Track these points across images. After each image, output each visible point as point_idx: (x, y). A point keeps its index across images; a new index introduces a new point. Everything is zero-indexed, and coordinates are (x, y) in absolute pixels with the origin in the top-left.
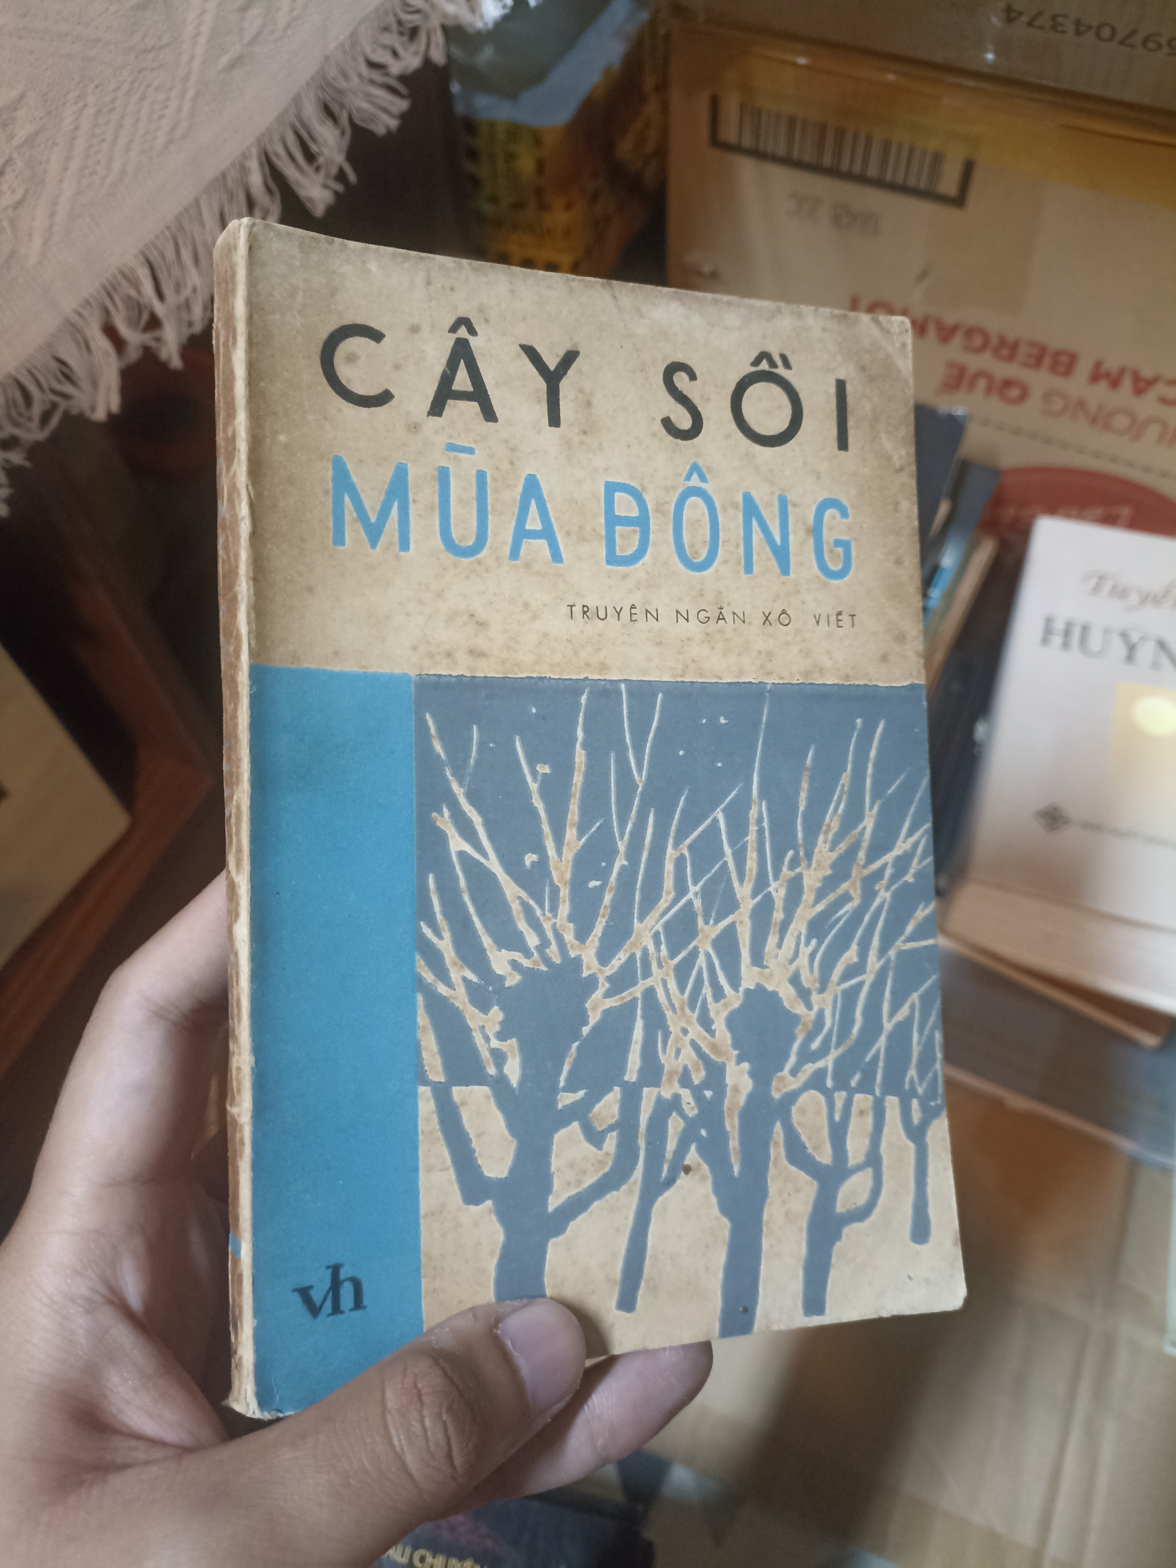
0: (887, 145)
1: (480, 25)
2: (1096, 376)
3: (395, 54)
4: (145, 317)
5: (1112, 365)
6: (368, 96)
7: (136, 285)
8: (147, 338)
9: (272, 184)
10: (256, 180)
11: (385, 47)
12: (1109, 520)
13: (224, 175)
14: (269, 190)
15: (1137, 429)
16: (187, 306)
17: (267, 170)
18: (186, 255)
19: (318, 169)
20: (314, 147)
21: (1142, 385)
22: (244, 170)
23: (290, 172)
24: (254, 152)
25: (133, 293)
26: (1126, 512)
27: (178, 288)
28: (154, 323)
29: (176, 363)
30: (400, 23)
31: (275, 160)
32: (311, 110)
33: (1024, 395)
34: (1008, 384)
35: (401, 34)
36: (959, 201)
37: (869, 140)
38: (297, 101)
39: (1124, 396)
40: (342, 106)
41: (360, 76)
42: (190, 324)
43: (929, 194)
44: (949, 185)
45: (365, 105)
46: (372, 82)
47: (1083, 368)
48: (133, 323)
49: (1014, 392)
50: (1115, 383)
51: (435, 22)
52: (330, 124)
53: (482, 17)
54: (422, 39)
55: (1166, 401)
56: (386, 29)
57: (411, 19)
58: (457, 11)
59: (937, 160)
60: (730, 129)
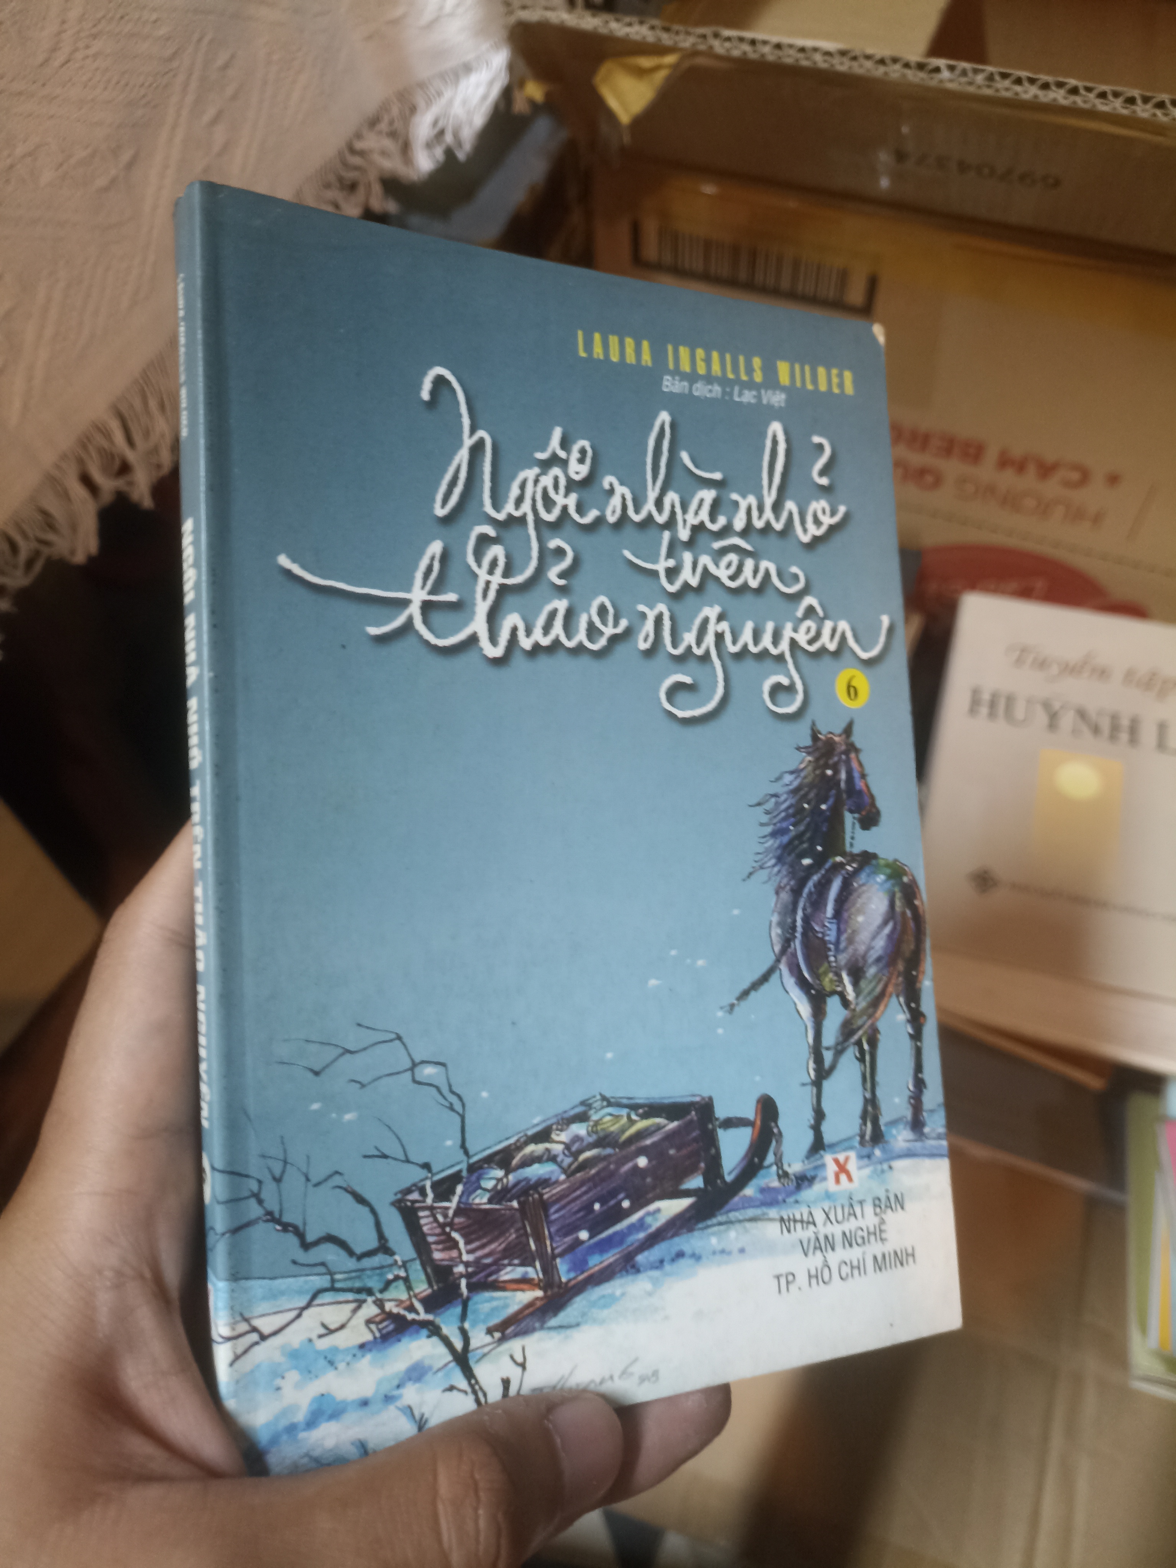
0: (796, 264)
1: (415, 177)
2: (1004, 462)
3: (337, 205)
4: (117, 463)
5: (1017, 451)
7: (107, 434)
8: (119, 483)
11: (327, 199)
12: (1025, 593)
15: (1044, 509)
16: (156, 450)
18: (153, 404)
21: (1046, 470)
25: (105, 444)
26: (1040, 584)
27: (147, 434)
28: (125, 469)
29: (147, 502)
30: (340, 179)
33: (938, 481)
34: (922, 472)
35: (342, 189)
36: (866, 309)
37: (780, 260)
39: (1029, 480)
42: (159, 466)
43: (838, 305)
44: (856, 295)
47: (991, 455)
48: (105, 470)
49: (929, 479)
50: (1021, 467)
51: (373, 176)
53: (416, 169)
54: (361, 191)
55: (1068, 484)
56: (328, 186)
57: (351, 175)
58: (392, 165)
59: (844, 276)
60: (651, 250)
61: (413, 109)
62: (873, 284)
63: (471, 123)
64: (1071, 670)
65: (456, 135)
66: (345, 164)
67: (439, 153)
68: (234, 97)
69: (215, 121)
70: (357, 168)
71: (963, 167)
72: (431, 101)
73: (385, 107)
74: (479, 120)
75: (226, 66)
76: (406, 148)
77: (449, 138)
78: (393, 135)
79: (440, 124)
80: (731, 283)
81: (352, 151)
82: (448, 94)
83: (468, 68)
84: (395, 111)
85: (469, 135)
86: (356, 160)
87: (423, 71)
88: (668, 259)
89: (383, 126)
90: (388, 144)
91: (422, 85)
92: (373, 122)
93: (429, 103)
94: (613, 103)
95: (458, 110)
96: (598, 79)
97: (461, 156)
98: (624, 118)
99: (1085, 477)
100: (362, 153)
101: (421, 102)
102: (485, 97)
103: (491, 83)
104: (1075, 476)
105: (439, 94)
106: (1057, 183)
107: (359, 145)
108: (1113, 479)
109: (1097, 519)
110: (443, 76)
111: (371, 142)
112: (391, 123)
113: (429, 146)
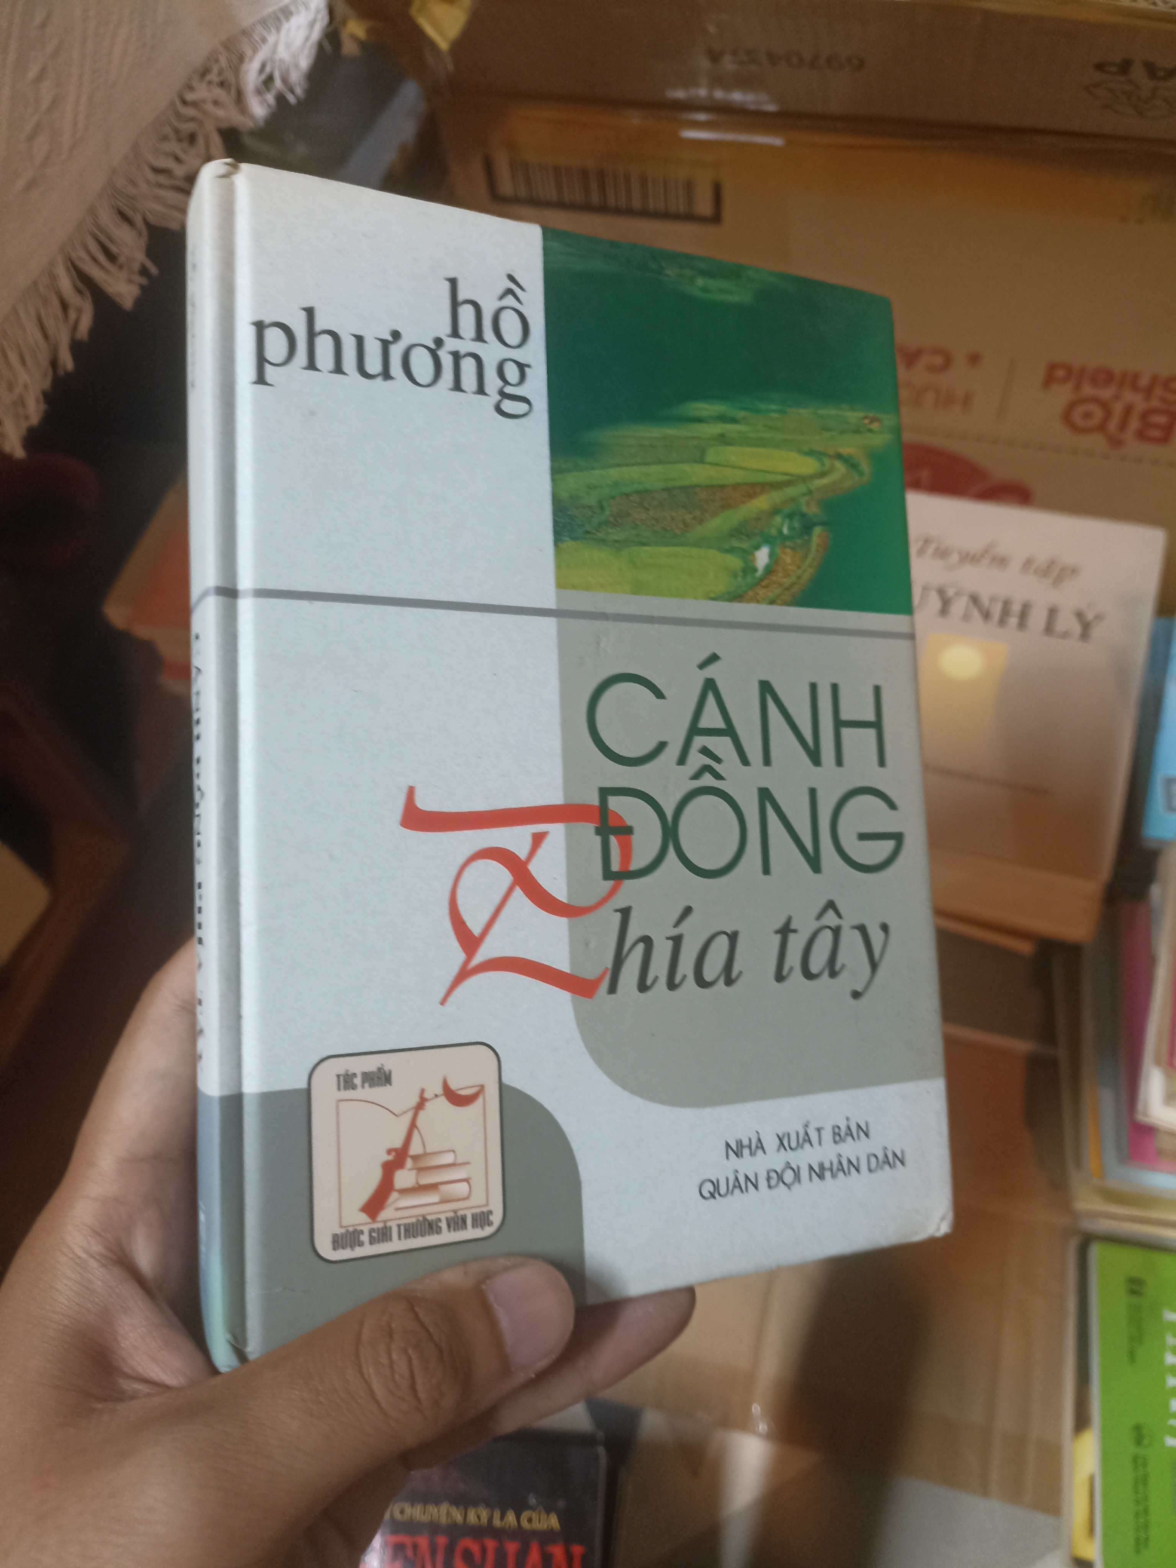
0: (643, 181)
1: (250, 124)
3: (177, 159)
6: (158, 199)
9: (80, 285)
10: (66, 284)
11: (167, 154)
13: (35, 284)
14: (79, 291)
16: (19, 402)
17: (74, 273)
18: (11, 357)
19: (121, 267)
20: (114, 249)
21: (912, 358)
22: (53, 277)
23: (96, 273)
24: (60, 259)
26: (925, 474)
29: (20, 453)
30: (177, 131)
31: (81, 265)
32: (107, 218)
35: (180, 140)
36: (716, 218)
37: (627, 178)
38: (92, 211)
40: (135, 210)
41: (148, 182)
43: (689, 217)
44: (704, 207)
45: (157, 207)
46: (160, 186)
51: (210, 127)
52: (126, 226)
53: (252, 117)
54: (201, 141)
55: (932, 369)
56: (165, 138)
57: (187, 127)
58: (228, 115)
59: (689, 187)
60: (506, 186)
61: (241, 58)
62: (717, 191)
63: (297, 66)
64: (969, 558)
65: (285, 80)
66: (178, 116)
67: (270, 98)
68: (56, 53)
69: (39, 78)
70: (192, 119)
71: (773, 59)
72: (257, 48)
73: (213, 58)
74: (305, 62)
75: (43, 25)
76: (239, 98)
77: (278, 83)
78: (222, 84)
79: (268, 69)
80: (587, 207)
81: (184, 102)
82: (271, 39)
83: (286, 13)
84: (223, 61)
85: (296, 77)
86: (190, 112)
87: (247, 20)
88: (523, 192)
89: (213, 76)
90: (218, 92)
91: (245, 33)
92: (204, 72)
93: (255, 50)
94: (430, 31)
95: (283, 53)
96: (413, 11)
97: (292, 99)
98: (444, 45)
99: (948, 361)
100: (194, 104)
101: (249, 52)
102: (307, 39)
103: (312, 25)
104: (938, 360)
105: (264, 40)
106: (861, 64)
107: (190, 97)
108: (974, 359)
109: (967, 401)
110: (263, 22)
111: (202, 92)
112: (220, 73)
113: (259, 92)
